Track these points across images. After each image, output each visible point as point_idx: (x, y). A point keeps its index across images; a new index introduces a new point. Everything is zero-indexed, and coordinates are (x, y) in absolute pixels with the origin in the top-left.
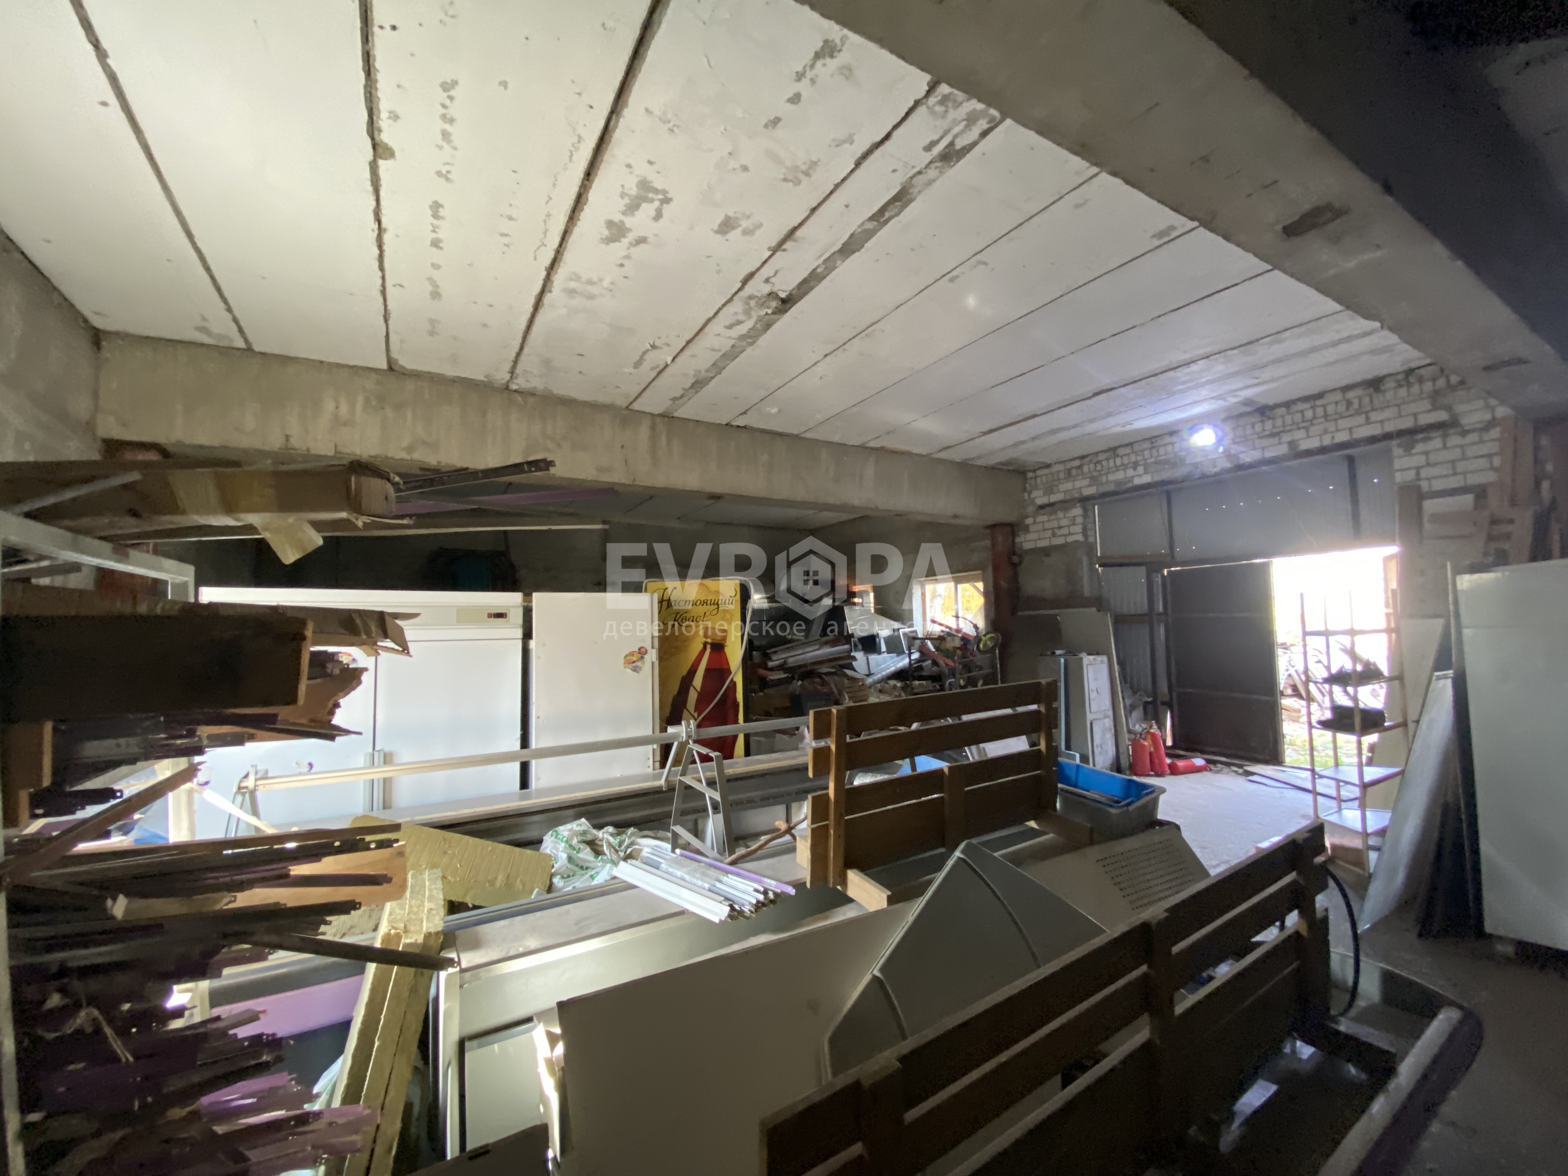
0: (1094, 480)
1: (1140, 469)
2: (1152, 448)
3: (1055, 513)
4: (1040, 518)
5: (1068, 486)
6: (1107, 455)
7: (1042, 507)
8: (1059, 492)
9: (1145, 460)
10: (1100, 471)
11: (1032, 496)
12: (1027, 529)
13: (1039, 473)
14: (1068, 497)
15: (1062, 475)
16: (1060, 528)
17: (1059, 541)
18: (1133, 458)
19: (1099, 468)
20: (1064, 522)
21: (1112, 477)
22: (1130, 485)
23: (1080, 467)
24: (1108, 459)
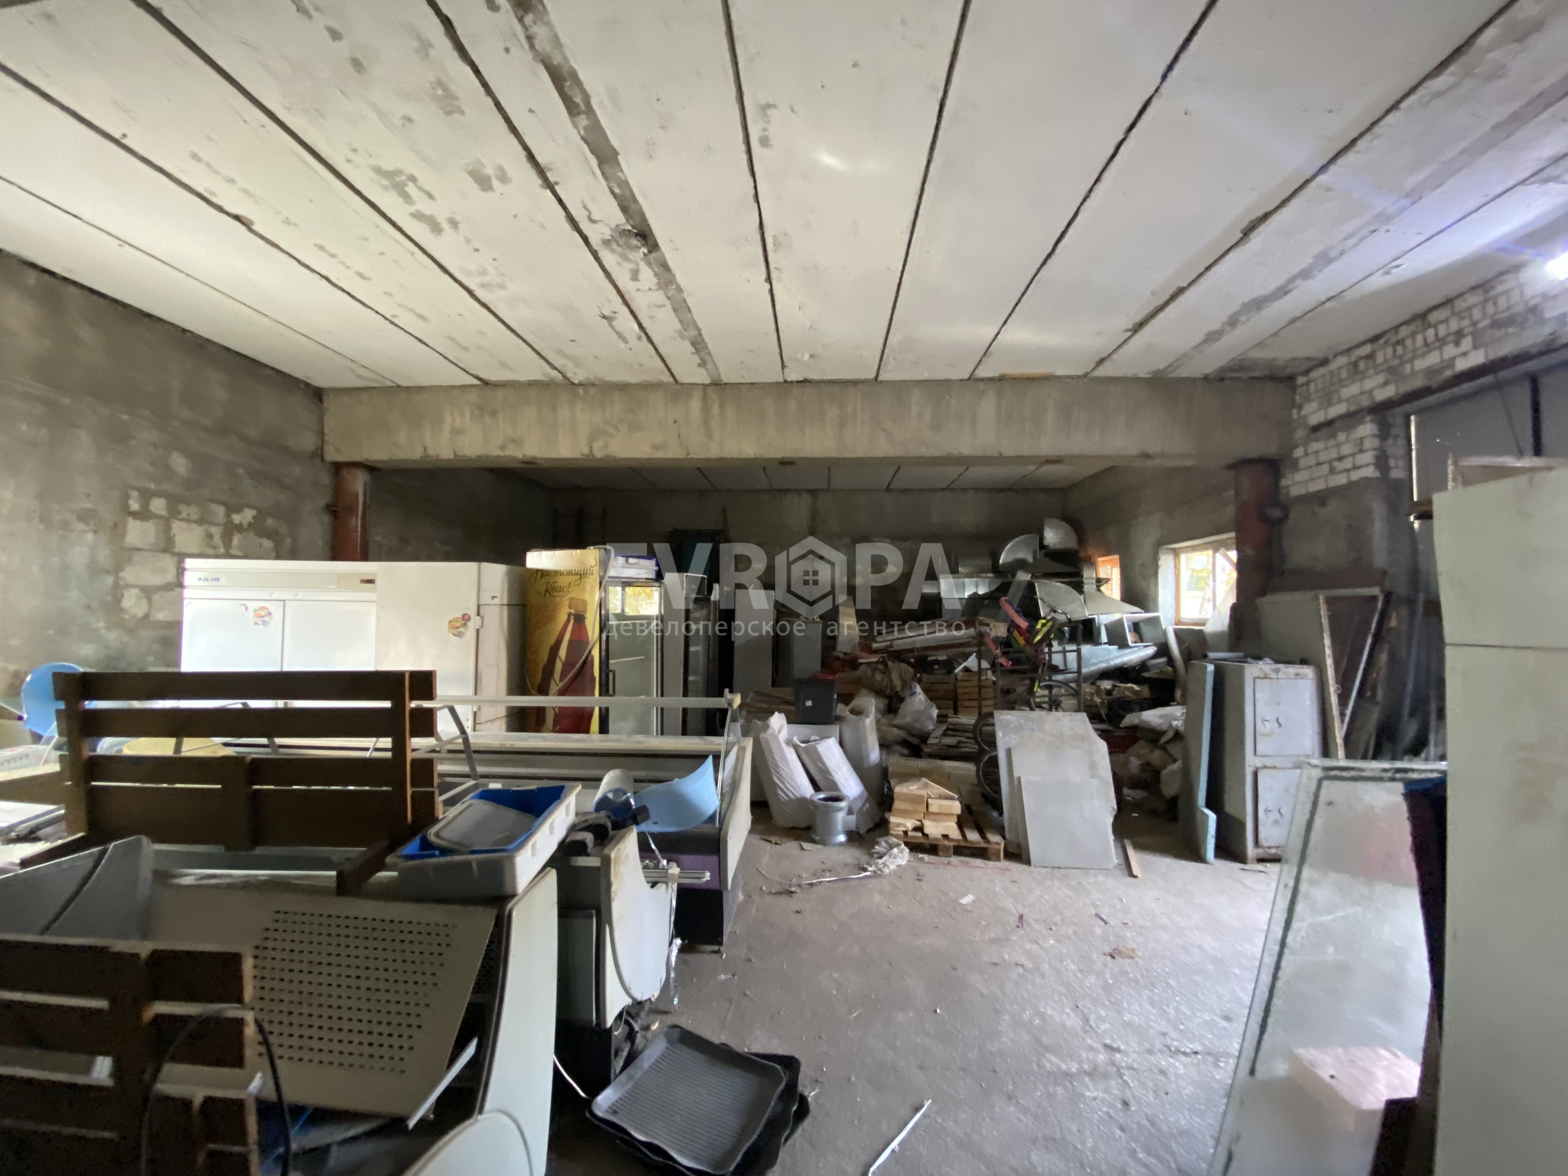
0: (1393, 373)
1: (1467, 343)
2: (1486, 301)
3: (1334, 436)
4: (1316, 446)
5: (1354, 389)
6: (1412, 327)
7: (1316, 428)
8: (1340, 401)
9: (1474, 324)
10: (1401, 357)
11: (1304, 412)
12: (1295, 466)
13: (1313, 374)
14: (1352, 408)
15: (1344, 374)
16: (1340, 459)
17: (1341, 480)
18: (1454, 325)
19: (1399, 350)
20: (1346, 449)
21: (1421, 364)
22: (1448, 373)
23: (1371, 356)
24: (1413, 335)
